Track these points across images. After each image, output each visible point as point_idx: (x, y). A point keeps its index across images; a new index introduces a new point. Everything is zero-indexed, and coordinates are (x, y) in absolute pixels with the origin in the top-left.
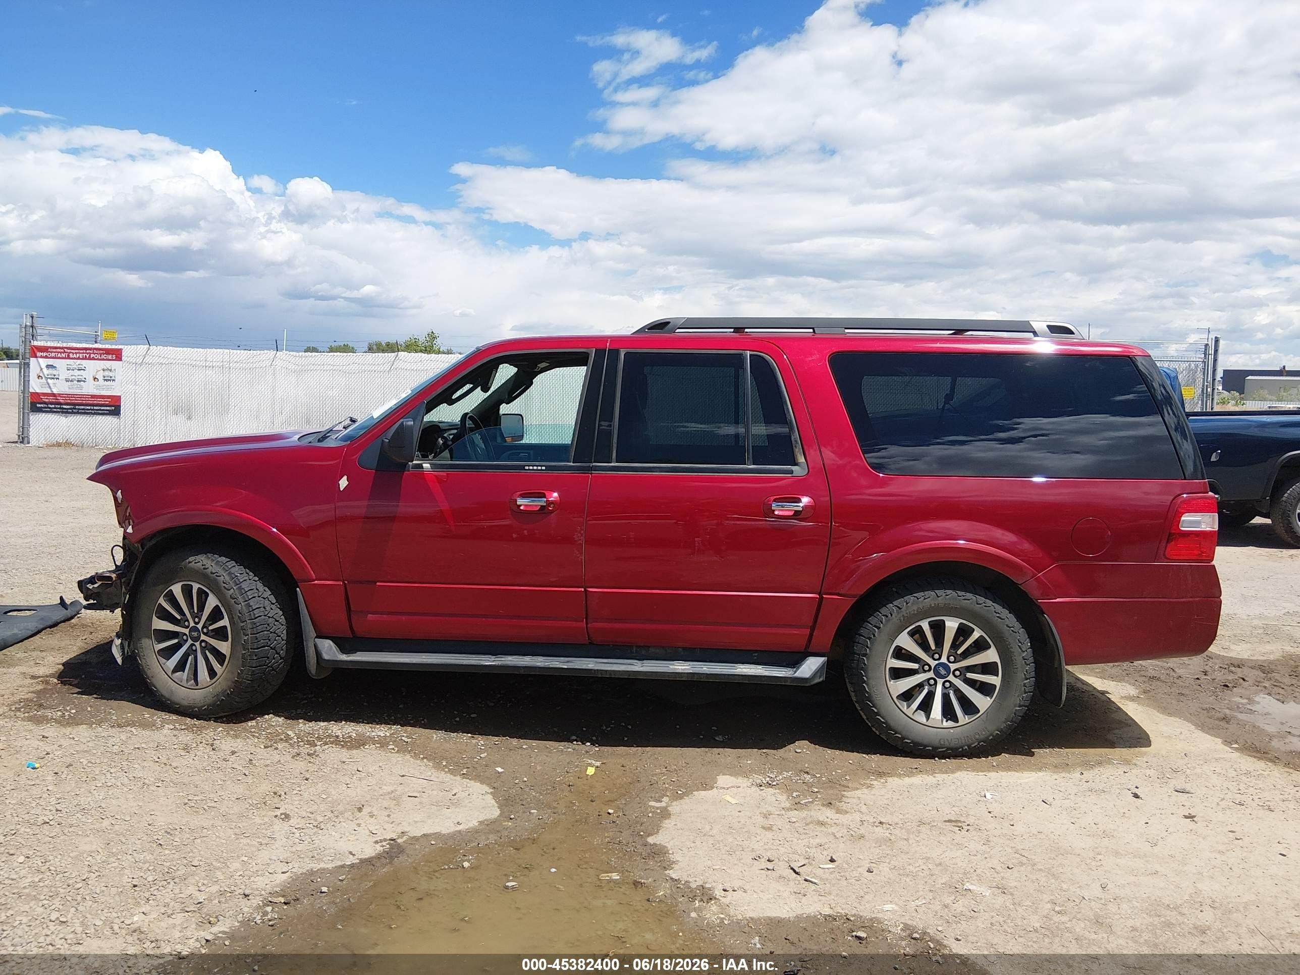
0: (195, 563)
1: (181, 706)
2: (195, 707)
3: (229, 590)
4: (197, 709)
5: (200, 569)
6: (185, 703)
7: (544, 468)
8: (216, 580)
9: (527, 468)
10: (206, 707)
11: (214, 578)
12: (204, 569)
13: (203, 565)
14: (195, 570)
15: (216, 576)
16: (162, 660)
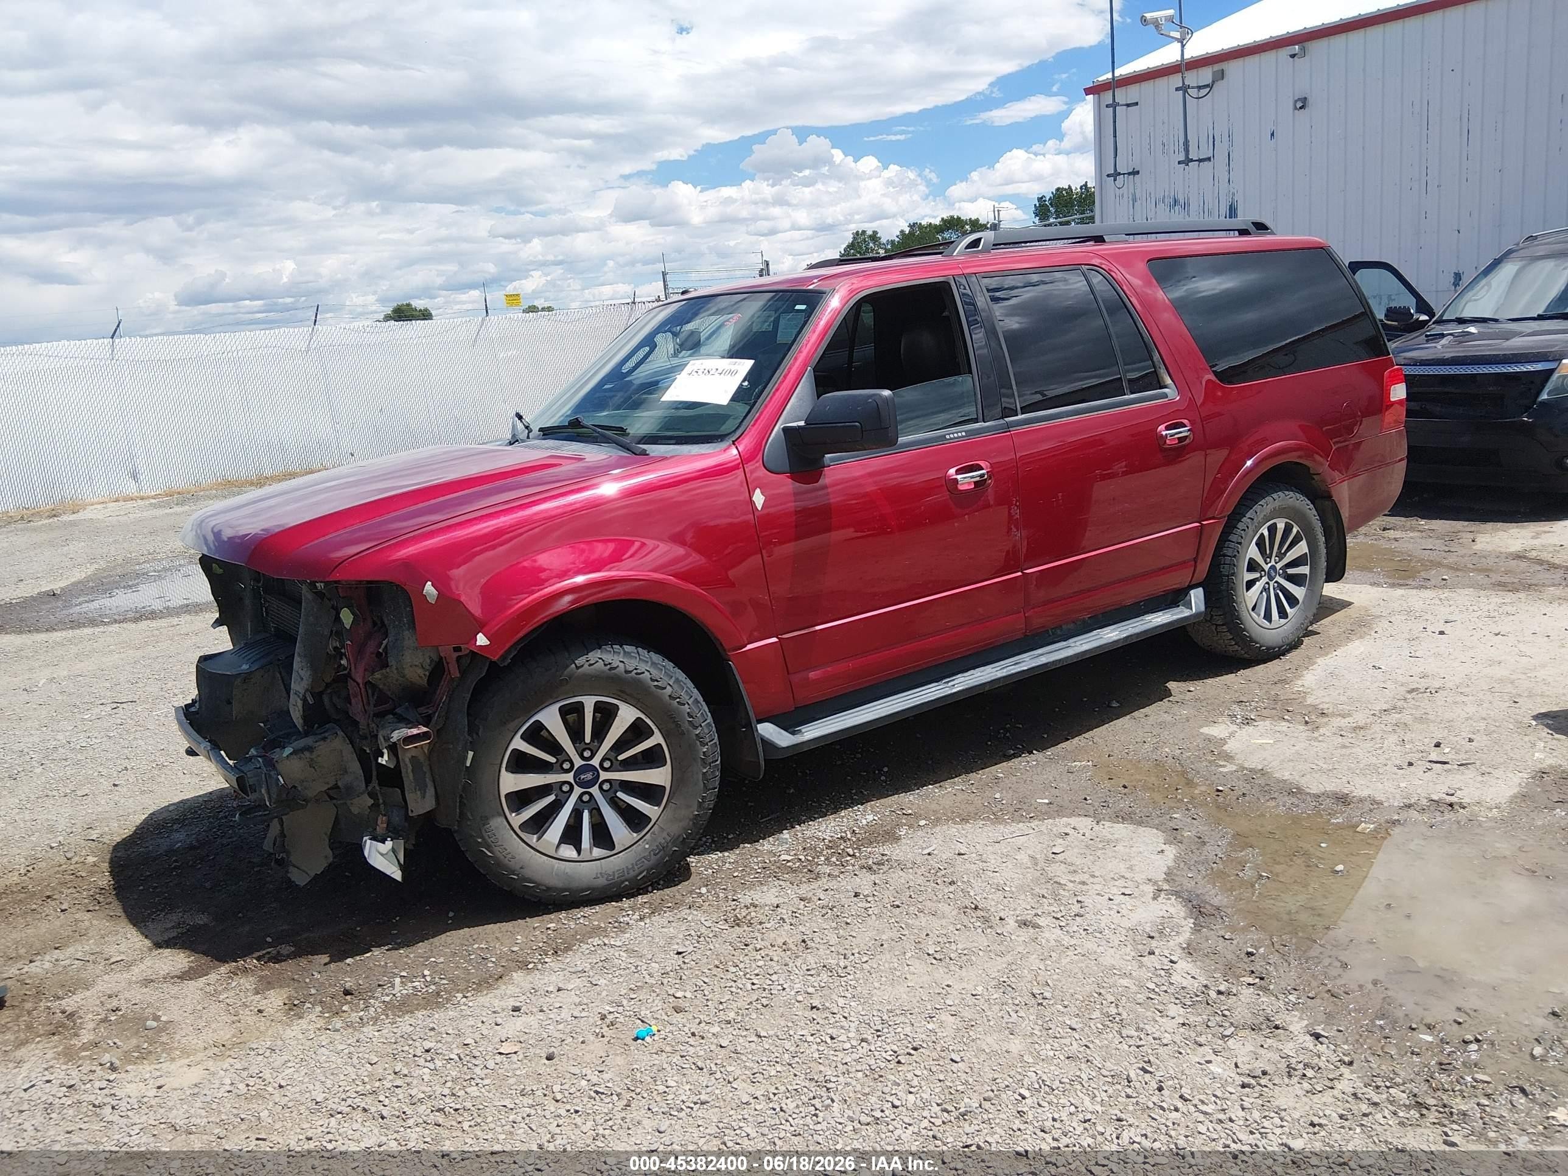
0: (590, 665)
1: (593, 889)
2: (623, 882)
3: (665, 688)
4: (627, 883)
5: (603, 672)
6: (602, 882)
7: (964, 434)
8: (639, 681)
9: (948, 437)
10: (645, 873)
11: (634, 679)
12: (611, 669)
13: (605, 665)
14: (592, 677)
15: (637, 674)
16: (533, 839)
